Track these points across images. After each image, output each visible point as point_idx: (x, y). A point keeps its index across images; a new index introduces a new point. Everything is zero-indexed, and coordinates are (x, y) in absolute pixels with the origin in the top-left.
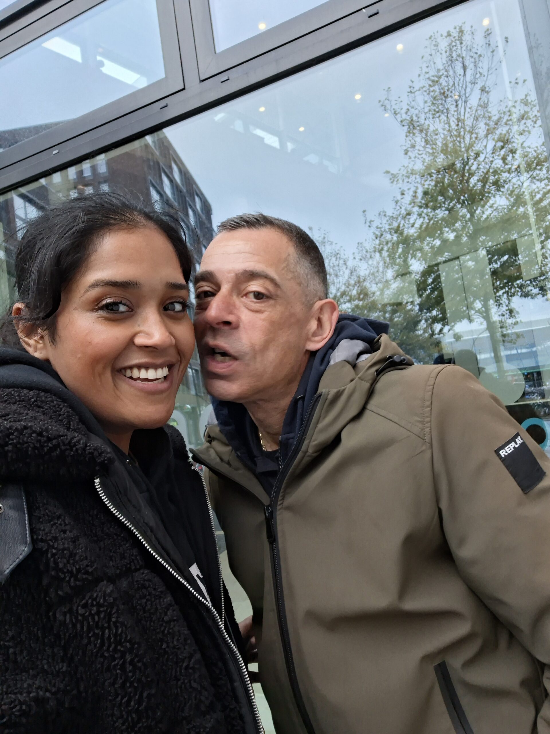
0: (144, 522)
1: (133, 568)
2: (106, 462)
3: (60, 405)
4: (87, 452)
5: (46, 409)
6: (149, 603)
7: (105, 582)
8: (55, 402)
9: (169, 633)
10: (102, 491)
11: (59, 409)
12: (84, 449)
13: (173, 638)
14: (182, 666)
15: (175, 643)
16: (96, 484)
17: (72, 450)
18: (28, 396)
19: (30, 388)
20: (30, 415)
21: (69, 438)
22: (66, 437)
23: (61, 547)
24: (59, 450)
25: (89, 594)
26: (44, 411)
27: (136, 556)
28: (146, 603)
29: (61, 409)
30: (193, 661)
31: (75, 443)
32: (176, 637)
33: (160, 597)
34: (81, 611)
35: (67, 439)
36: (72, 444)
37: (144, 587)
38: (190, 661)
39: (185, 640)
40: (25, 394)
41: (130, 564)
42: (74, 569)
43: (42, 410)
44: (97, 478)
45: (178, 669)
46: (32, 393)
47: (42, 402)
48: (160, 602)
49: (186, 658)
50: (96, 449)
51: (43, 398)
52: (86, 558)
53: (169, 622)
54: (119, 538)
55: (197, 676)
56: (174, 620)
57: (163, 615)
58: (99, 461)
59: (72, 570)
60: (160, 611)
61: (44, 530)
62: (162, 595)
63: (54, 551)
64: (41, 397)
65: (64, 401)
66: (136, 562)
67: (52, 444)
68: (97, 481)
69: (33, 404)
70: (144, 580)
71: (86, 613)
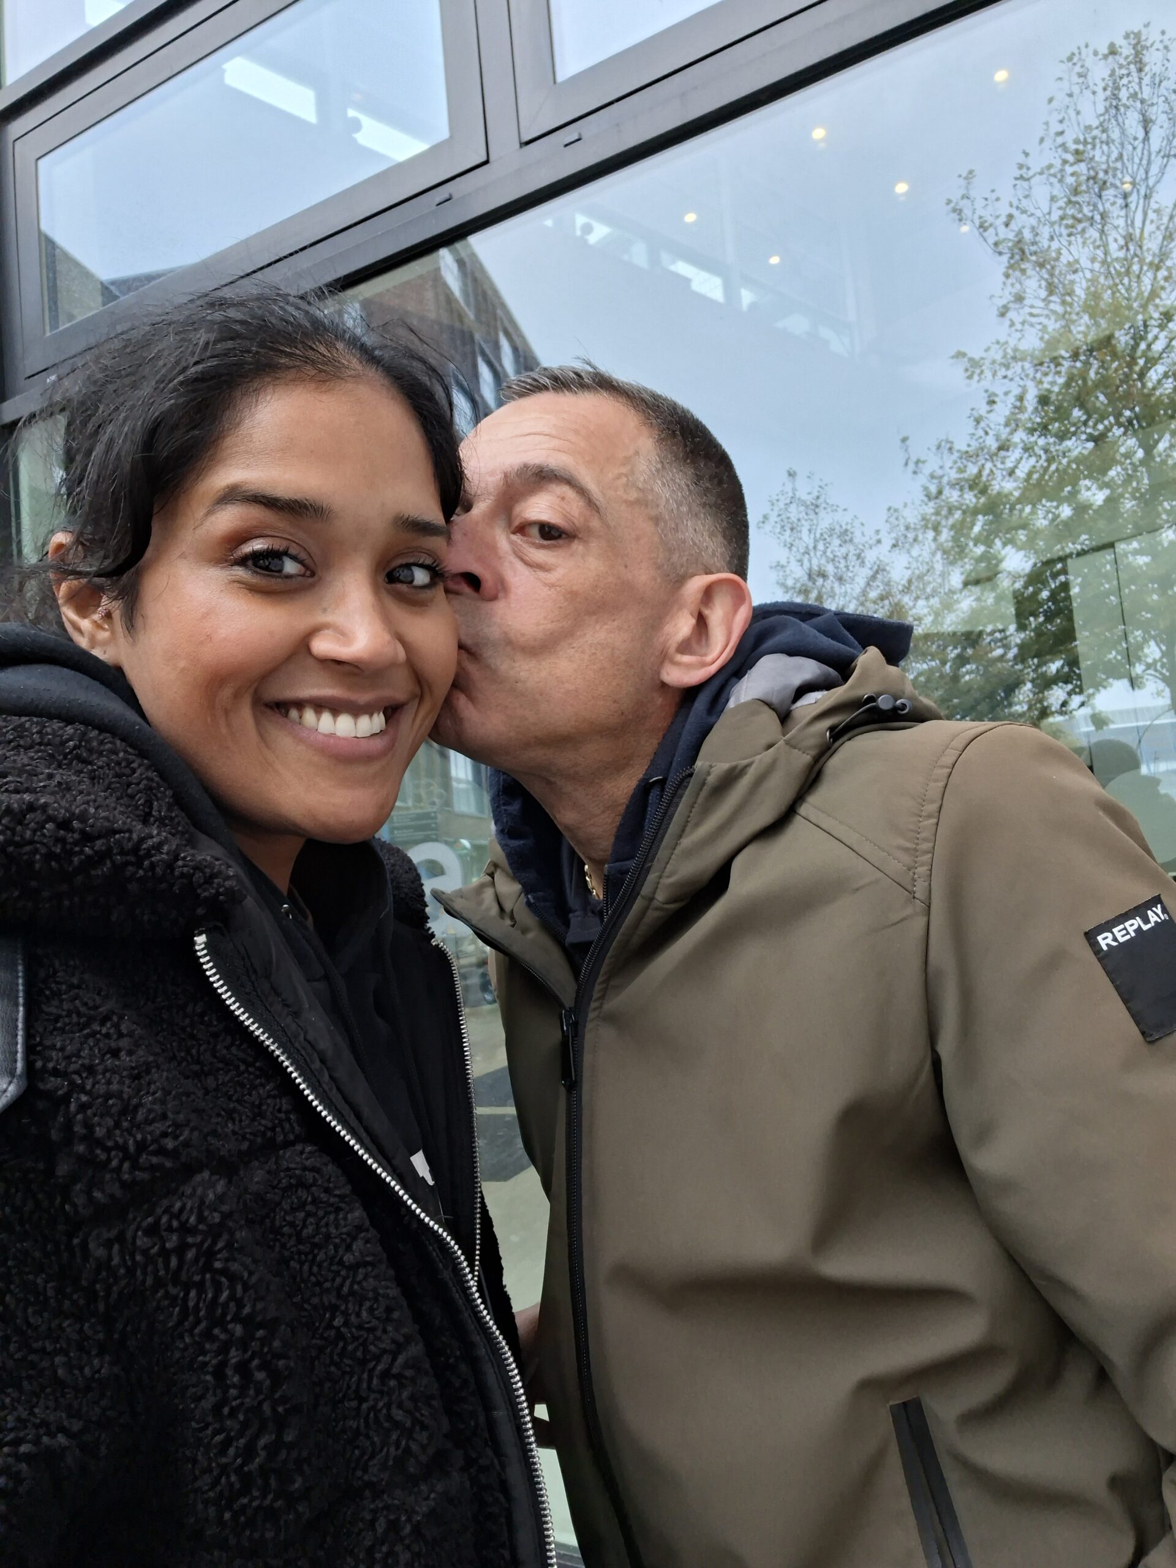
0: (305, 1039)
1: (280, 1138)
2: (221, 898)
3: (133, 762)
4: (177, 873)
5: (101, 767)
6: (311, 1220)
7: (206, 1174)
8: (121, 754)
9: (352, 1293)
10: (211, 964)
11: (127, 771)
12: (170, 866)
13: (361, 1306)
14: (374, 1368)
15: (364, 1314)
16: (197, 948)
17: (139, 865)
18: (62, 736)
19: (69, 720)
20: (58, 779)
21: (135, 836)
22: (127, 835)
23: (101, 1089)
24: (109, 864)
25: (165, 1202)
26: (94, 771)
27: (287, 1112)
28: (304, 1221)
29: (134, 771)
30: (401, 1360)
31: (148, 850)
32: (368, 1304)
33: (338, 1210)
34: (142, 1241)
35: (130, 839)
36: (142, 853)
37: (302, 1184)
38: (394, 1360)
39: (389, 1310)
40: (54, 733)
41: (273, 1129)
42: (131, 1142)
43: (90, 767)
44: (200, 934)
45: (365, 1376)
46: (70, 730)
47: (91, 751)
48: (336, 1219)
49: (384, 1351)
50: (197, 868)
51: (95, 744)
52: (164, 1117)
53: (354, 1267)
54: (251, 1069)
55: (405, 1394)
56: (366, 1264)
57: (341, 1252)
58: (206, 894)
59: (126, 1143)
60: (337, 1241)
61: (62, 1049)
62: (343, 1205)
63: (84, 1098)
64: (88, 741)
65: (142, 754)
66: (287, 1126)
67: (92, 848)
68: (201, 940)
69: (71, 752)
70: (305, 1169)
71: (153, 1247)
